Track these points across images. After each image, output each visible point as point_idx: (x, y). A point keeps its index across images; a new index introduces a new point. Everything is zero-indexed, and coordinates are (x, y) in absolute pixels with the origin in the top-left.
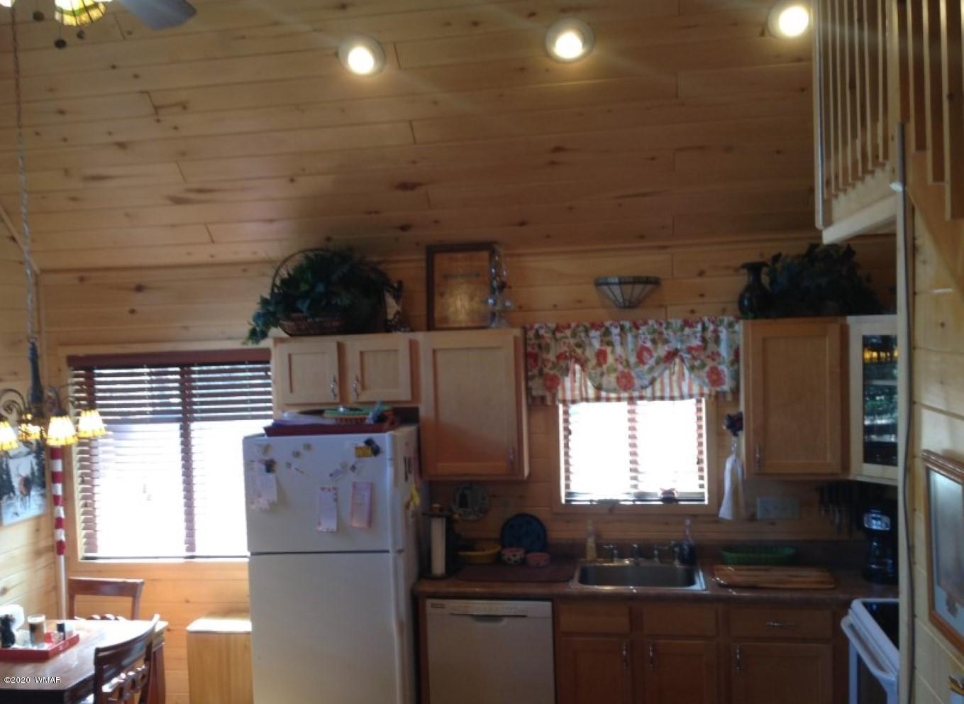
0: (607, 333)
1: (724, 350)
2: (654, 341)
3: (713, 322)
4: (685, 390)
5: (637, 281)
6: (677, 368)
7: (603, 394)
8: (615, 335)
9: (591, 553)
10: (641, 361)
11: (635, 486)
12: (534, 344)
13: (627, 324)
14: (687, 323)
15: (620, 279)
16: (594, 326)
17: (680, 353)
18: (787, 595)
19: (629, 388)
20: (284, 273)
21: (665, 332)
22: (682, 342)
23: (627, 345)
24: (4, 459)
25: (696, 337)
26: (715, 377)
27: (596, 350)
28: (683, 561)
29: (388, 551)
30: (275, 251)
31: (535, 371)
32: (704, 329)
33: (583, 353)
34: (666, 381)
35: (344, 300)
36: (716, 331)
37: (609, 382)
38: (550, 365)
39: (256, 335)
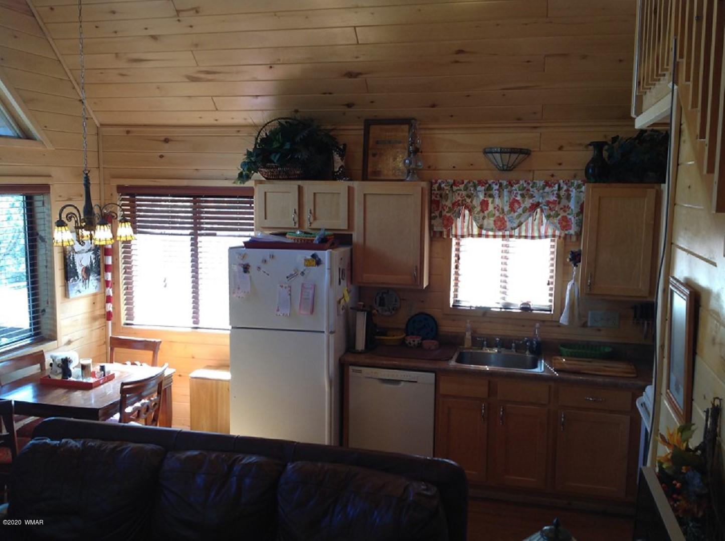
0: (489, 188)
1: (572, 204)
2: (523, 196)
3: (566, 184)
4: (543, 232)
5: (513, 151)
6: (538, 216)
7: (484, 232)
8: (495, 190)
9: (468, 343)
10: (512, 209)
11: (504, 298)
12: (437, 194)
13: (505, 183)
14: (547, 184)
15: (501, 149)
16: (481, 183)
17: (541, 205)
18: (600, 380)
19: (503, 229)
20: (263, 134)
21: (531, 190)
22: (543, 197)
23: (503, 197)
24: (72, 254)
25: (553, 194)
26: (565, 224)
27: (481, 201)
28: (532, 352)
29: (324, 332)
30: (259, 118)
31: (437, 213)
32: (560, 188)
33: (471, 202)
34: (530, 225)
35: (303, 155)
36: (567, 190)
37: (489, 224)
38: (447, 210)
39: (243, 177)
